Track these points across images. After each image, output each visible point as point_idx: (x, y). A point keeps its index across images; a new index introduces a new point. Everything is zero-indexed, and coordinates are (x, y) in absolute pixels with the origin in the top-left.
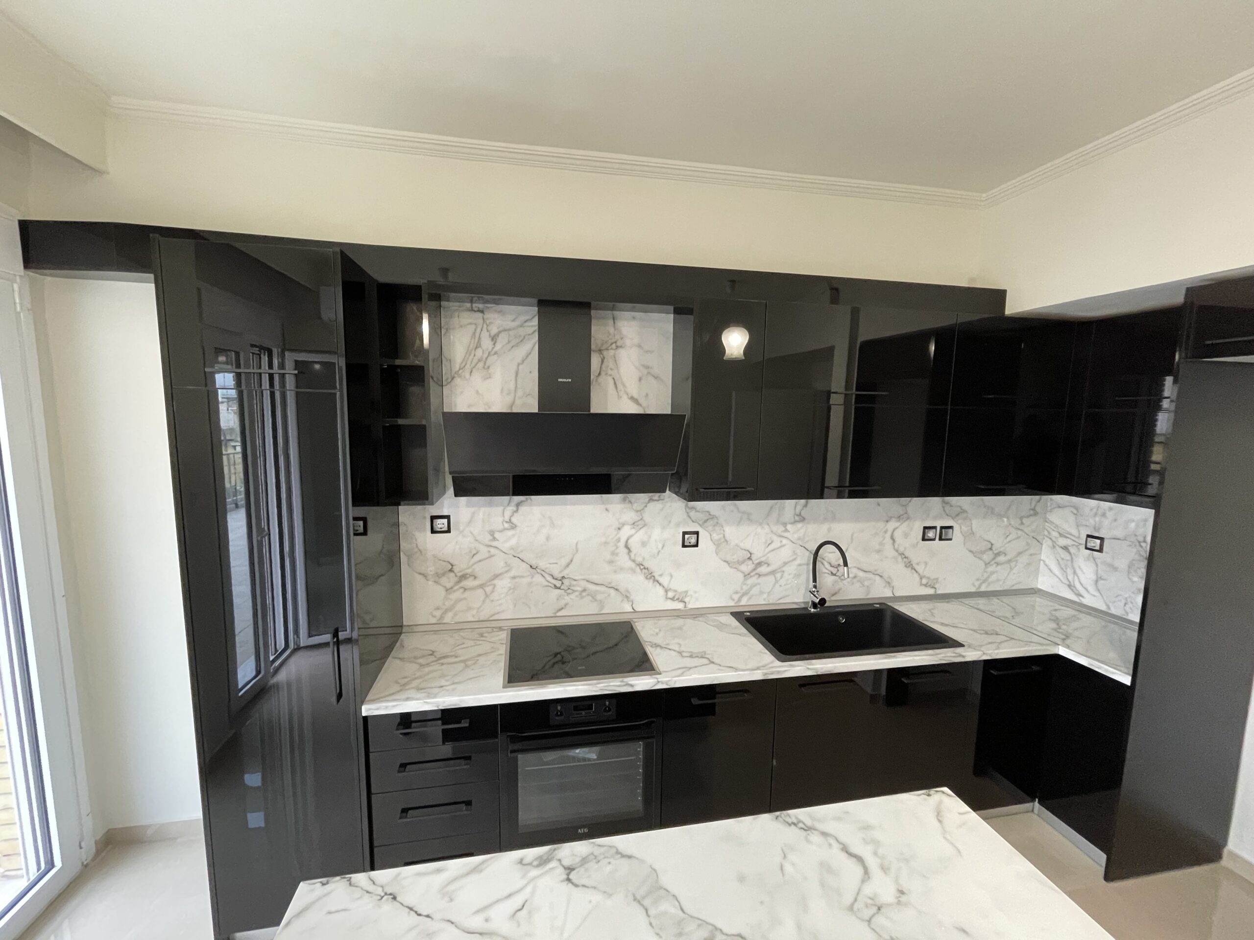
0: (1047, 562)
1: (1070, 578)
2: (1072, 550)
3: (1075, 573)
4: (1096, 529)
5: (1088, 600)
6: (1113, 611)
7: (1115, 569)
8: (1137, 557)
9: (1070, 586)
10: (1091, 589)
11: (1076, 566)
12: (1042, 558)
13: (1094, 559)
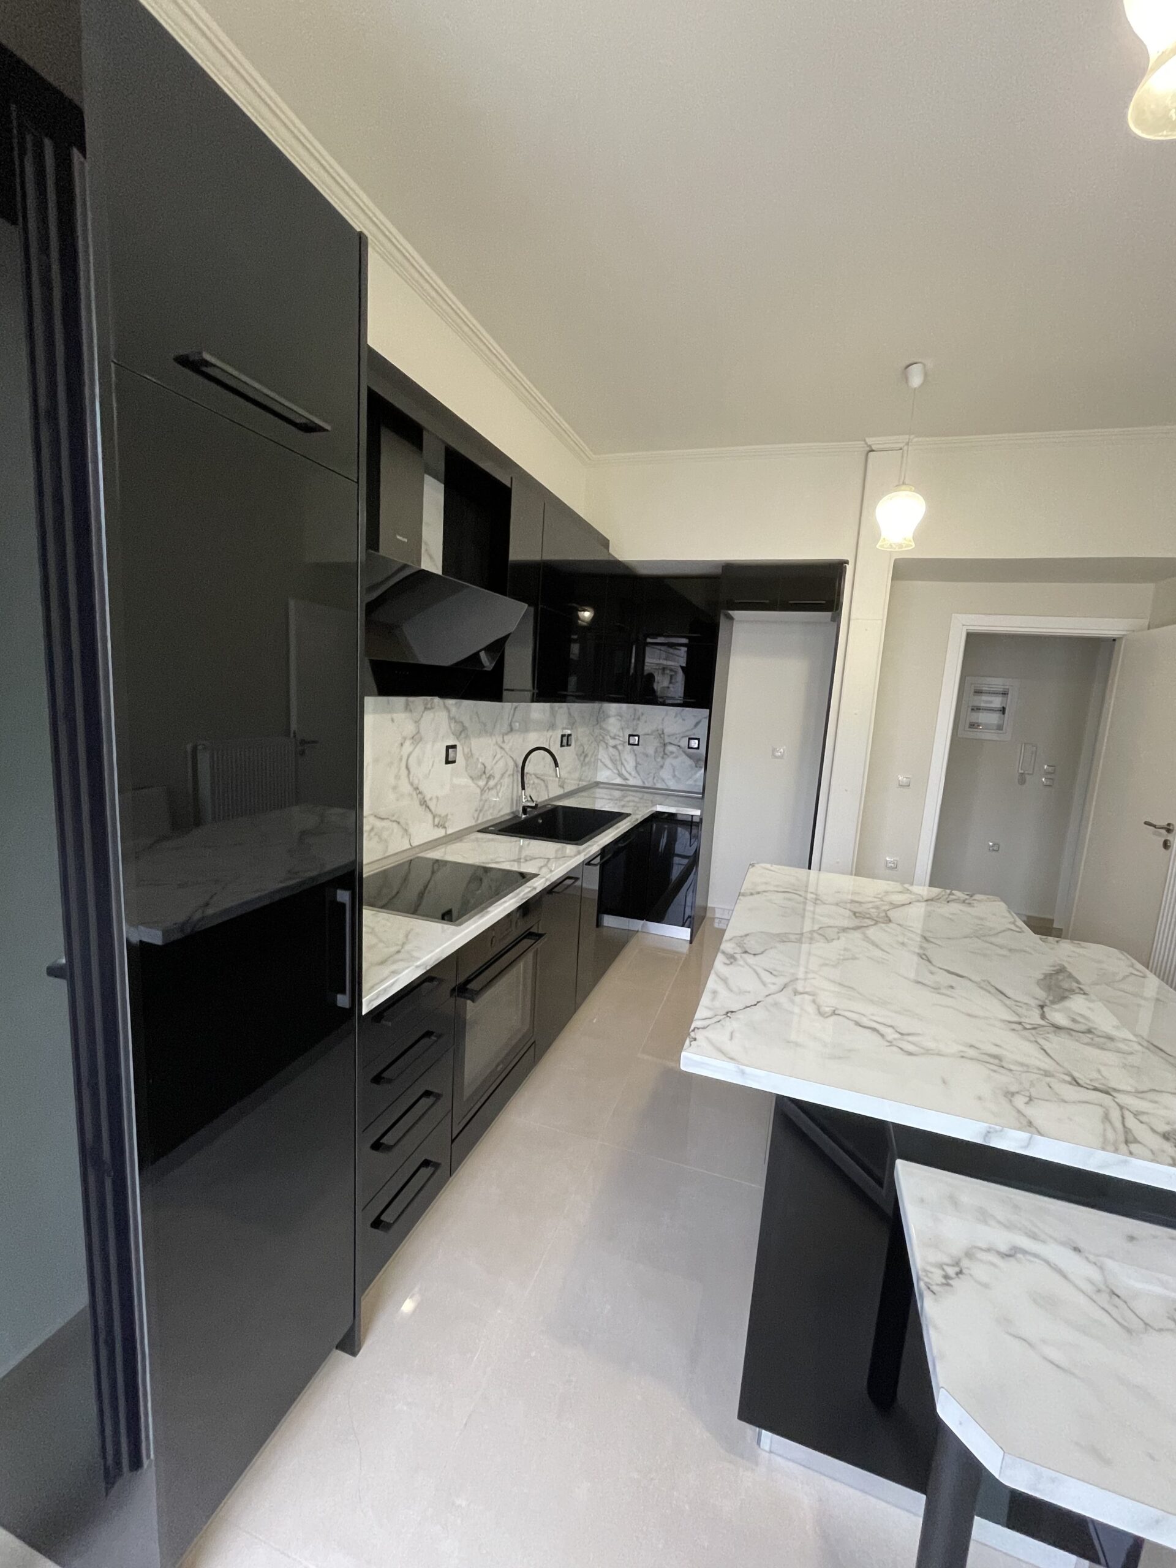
0: (603, 760)
1: (619, 768)
2: (620, 747)
3: (622, 764)
4: (635, 730)
5: (631, 782)
6: (647, 785)
7: (647, 756)
8: (659, 744)
9: (620, 775)
10: (634, 773)
11: (623, 759)
12: (600, 757)
13: (634, 751)
